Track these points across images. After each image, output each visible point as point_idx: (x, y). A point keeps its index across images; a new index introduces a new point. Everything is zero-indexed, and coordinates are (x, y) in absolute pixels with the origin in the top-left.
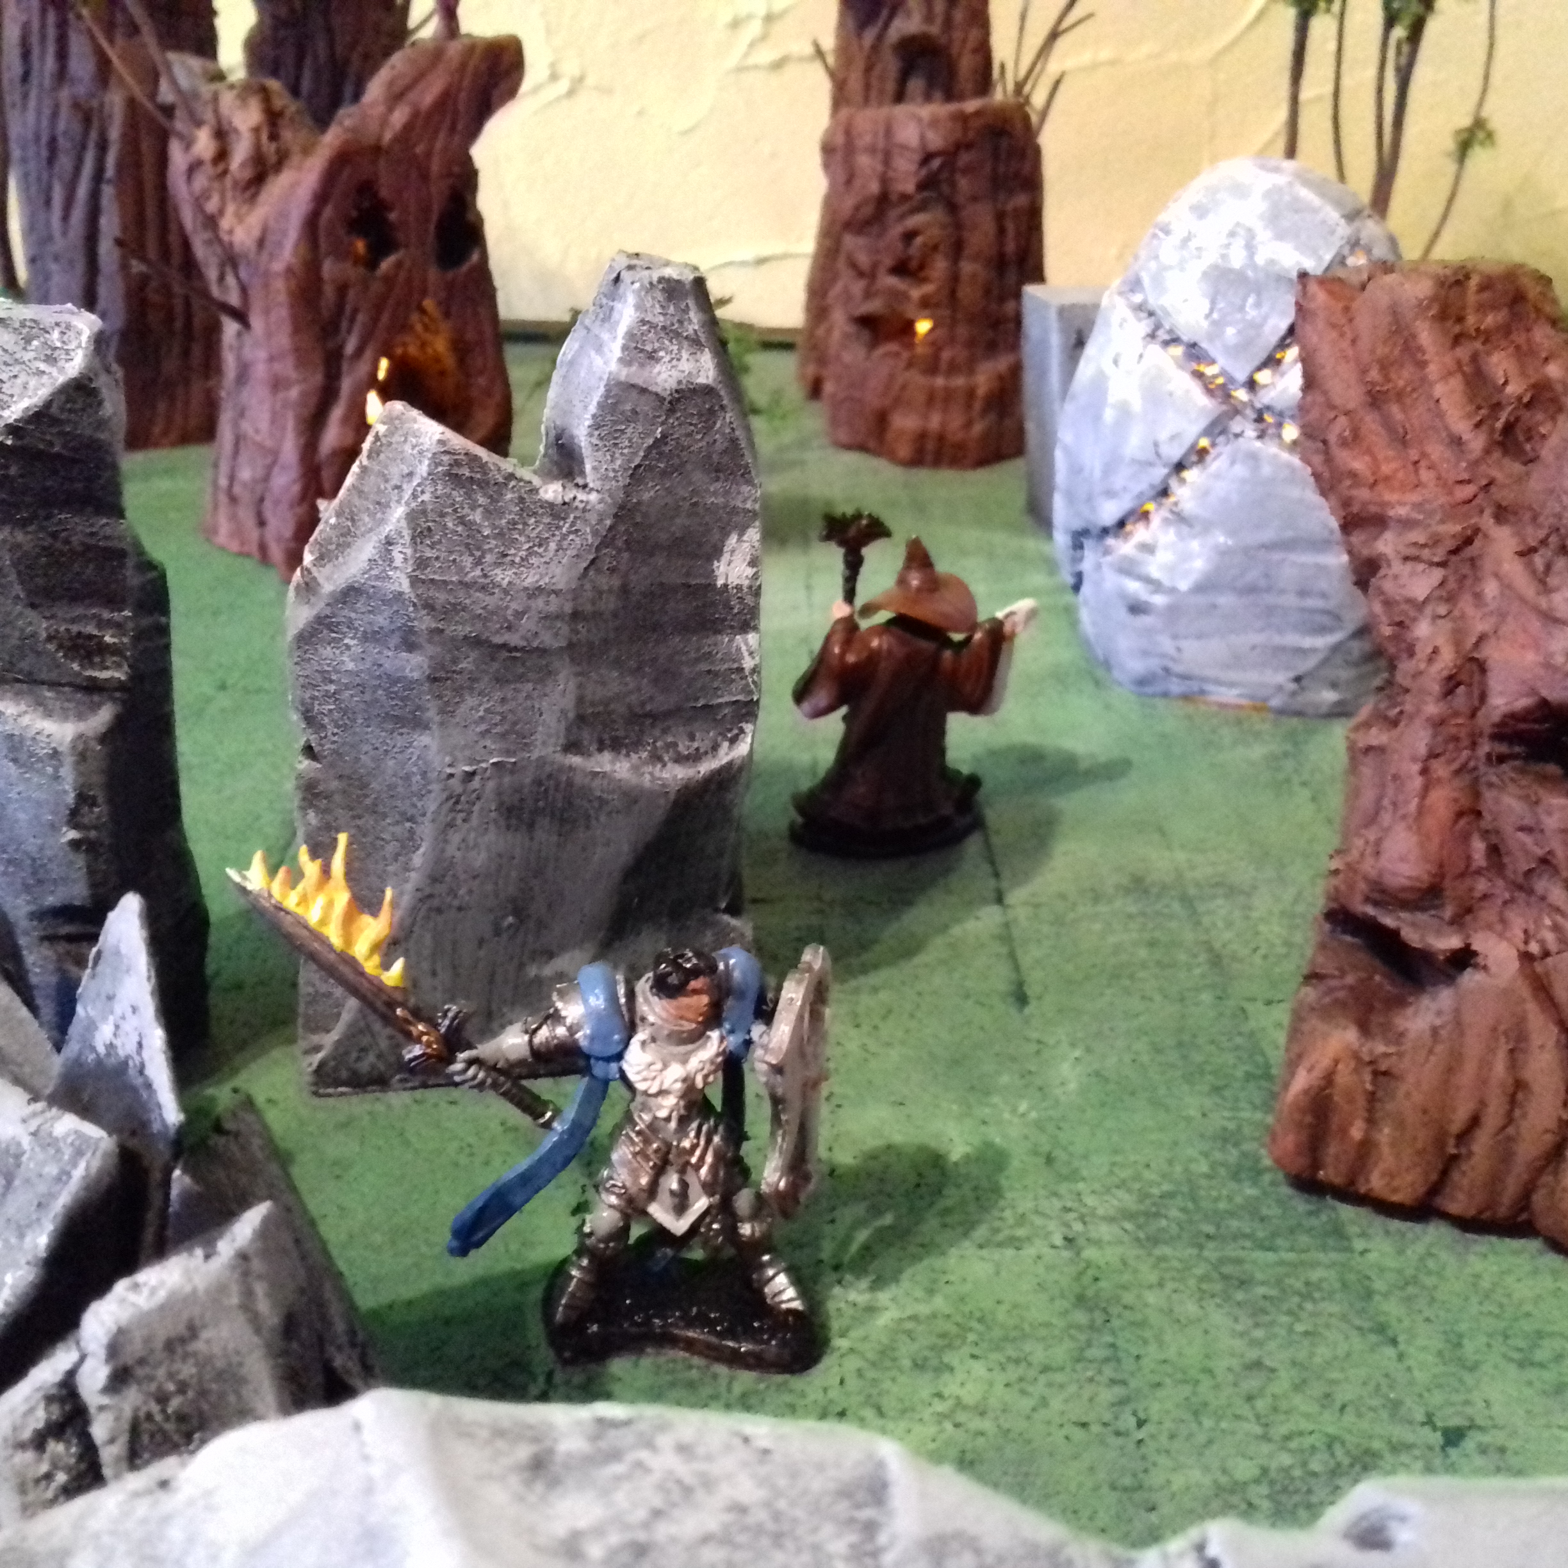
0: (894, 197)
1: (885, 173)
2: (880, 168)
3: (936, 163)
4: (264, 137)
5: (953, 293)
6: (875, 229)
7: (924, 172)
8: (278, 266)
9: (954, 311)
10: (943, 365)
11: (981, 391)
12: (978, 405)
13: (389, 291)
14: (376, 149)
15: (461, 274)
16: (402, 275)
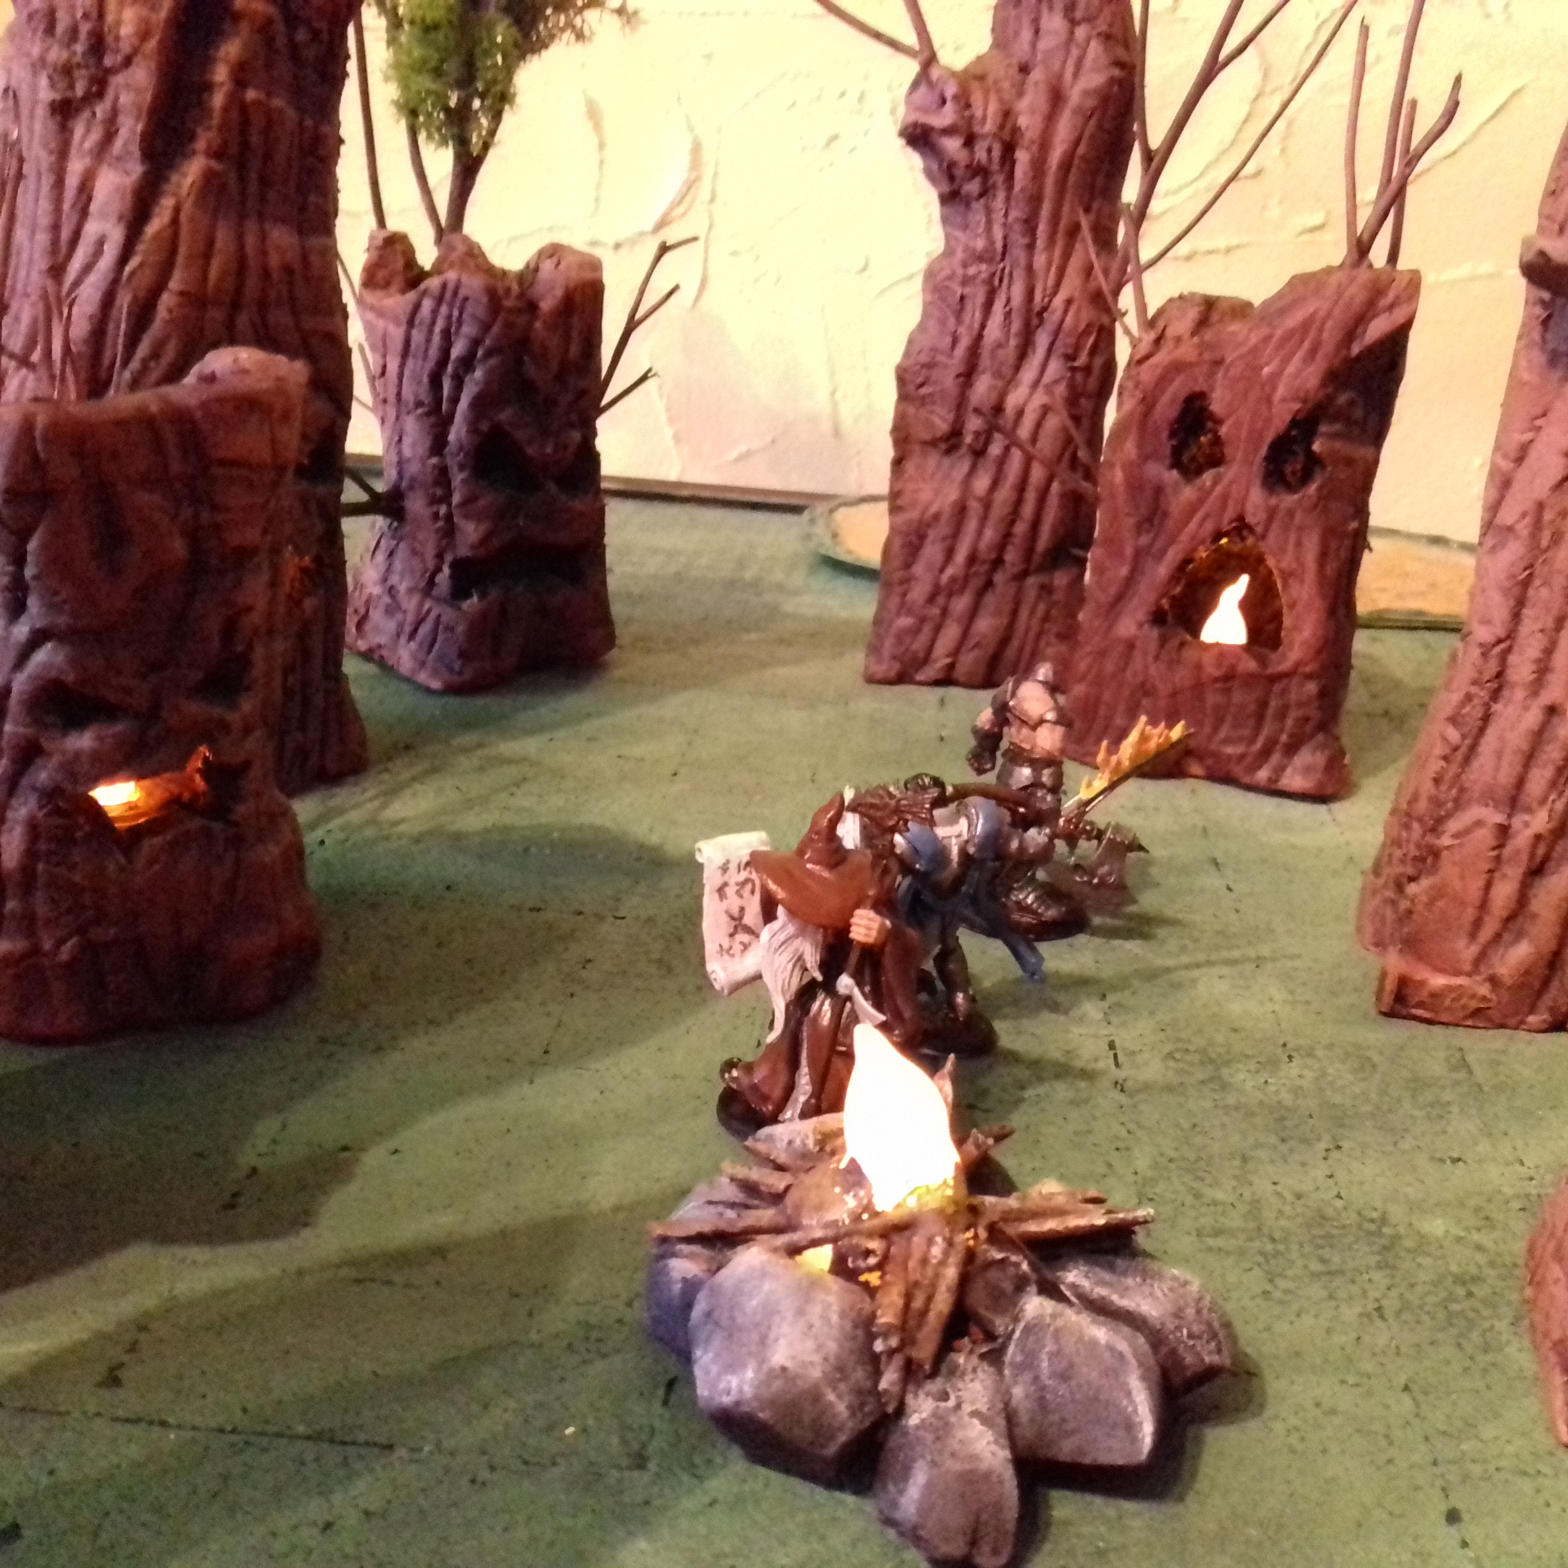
13: (1201, 501)
14: (1218, 363)
15: (1289, 500)
16: (1219, 489)
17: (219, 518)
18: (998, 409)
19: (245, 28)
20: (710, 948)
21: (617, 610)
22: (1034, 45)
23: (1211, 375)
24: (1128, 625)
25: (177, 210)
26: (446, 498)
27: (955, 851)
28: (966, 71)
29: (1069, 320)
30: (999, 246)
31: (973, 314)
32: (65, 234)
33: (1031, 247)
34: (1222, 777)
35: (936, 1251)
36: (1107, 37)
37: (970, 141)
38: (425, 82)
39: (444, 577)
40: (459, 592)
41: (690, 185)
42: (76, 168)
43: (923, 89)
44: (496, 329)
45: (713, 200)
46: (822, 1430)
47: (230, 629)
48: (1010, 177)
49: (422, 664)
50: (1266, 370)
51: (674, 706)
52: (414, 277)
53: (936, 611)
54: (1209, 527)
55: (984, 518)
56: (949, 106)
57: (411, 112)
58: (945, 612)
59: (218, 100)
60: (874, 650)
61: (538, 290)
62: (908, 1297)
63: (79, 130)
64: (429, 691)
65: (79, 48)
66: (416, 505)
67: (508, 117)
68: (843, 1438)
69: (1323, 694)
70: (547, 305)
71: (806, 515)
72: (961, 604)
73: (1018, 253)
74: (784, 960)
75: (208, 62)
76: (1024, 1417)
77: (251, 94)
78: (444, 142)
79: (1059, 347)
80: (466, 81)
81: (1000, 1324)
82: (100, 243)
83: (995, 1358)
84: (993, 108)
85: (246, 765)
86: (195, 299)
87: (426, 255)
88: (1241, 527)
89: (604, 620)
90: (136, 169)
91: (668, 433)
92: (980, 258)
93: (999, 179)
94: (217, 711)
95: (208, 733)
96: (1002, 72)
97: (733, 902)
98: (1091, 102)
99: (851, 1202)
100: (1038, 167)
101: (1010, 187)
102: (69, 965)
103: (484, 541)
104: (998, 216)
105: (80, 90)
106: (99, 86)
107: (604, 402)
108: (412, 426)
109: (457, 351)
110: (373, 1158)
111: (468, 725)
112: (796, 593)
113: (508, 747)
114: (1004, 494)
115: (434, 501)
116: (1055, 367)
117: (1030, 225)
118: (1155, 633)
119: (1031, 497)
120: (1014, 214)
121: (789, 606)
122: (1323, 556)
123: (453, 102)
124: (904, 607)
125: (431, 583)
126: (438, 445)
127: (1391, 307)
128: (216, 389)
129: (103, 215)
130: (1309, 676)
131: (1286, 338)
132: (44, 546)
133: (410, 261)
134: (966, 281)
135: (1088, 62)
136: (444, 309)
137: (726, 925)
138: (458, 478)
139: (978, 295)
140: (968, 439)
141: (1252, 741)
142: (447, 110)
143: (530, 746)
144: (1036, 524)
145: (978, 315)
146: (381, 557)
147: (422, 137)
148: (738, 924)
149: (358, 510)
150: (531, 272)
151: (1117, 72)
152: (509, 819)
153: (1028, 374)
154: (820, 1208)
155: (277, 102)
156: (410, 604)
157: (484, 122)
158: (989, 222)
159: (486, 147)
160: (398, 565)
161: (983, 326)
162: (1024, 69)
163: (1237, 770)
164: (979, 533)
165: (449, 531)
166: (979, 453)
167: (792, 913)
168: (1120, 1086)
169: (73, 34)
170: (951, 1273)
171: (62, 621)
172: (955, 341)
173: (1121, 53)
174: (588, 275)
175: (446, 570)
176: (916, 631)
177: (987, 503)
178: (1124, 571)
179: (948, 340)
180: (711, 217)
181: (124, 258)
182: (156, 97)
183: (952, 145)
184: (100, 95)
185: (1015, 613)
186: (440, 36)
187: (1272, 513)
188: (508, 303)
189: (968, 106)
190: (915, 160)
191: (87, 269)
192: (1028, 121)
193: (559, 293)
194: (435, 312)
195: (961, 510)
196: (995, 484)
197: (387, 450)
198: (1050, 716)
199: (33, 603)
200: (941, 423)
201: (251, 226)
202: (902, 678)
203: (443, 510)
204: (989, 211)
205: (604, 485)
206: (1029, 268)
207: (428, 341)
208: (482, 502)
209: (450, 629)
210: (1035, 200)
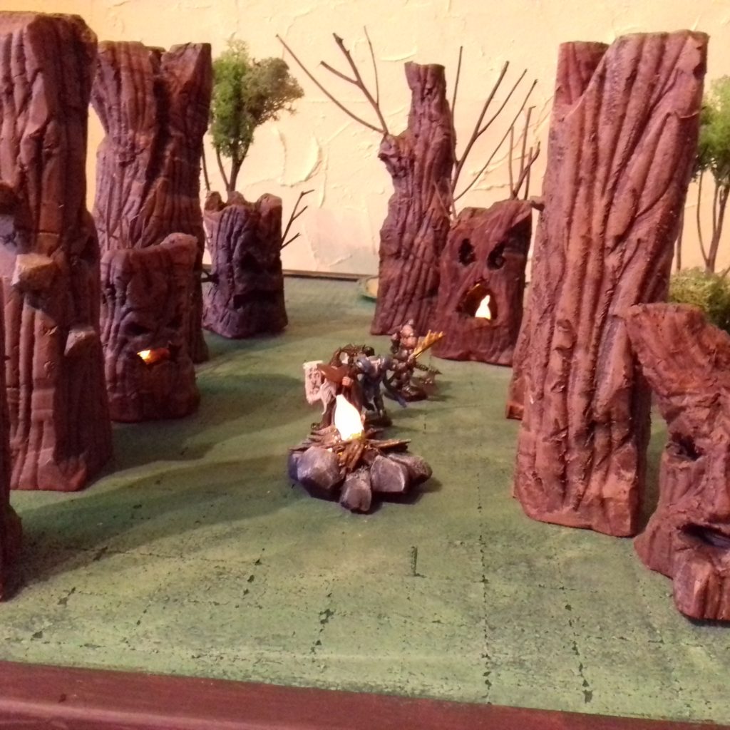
13: (469, 272)
14: (472, 230)
15: (496, 271)
16: (475, 268)
17: (176, 278)
18: (412, 244)
19: (174, 140)
20: (308, 392)
21: (289, 314)
22: (420, 128)
23: (470, 233)
24: (450, 312)
25: (155, 193)
26: (232, 276)
27: (376, 368)
28: (399, 136)
29: (433, 216)
30: (410, 192)
31: (403, 213)
32: (123, 200)
33: (420, 192)
34: (481, 360)
35: (356, 448)
36: (442, 126)
37: (400, 159)
38: (222, 137)
39: (232, 301)
40: (236, 306)
41: (319, 163)
42: (126, 181)
43: (385, 143)
44: (248, 223)
45: (327, 169)
46: (327, 482)
47: (177, 309)
48: (413, 171)
49: (225, 330)
50: (487, 232)
51: (307, 342)
52: (221, 206)
53: (393, 311)
54: (472, 281)
55: (408, 280)
56: (393, 149)
57: (217, 145)
58: (396, 311)
59: (167, 161)
60: (374, 324)
61: (261, 210)
62: (348, 456)
63: (127, 170)
64: (226, 338)
65: (128, 147)
66: (222, 278)
67: (251, 147)
68: (331, 485)
69: (510, 332)
70: (264, 214)
71: (358, 282)
72: (402, 308)
73: (417, 195)
74: (326, 393)
75: (164, 150)
76: (375, 482)
77: (176, 158)
78: (229, 156)
79: (431, 226)
80: (236, 135)
81: (370, 462)
82: (134, 202)
83: (369, 470)
84: (407, 149)
85: (180, 347)
86: (160, 218)
87: (225, 198)
88: (482, 280)
89: (284, 315)
90: (144, 182)
91: (312, 254)
92: (405, 196)
93: (409, 171)
94: (173, 331)
95: (172, 336)
96: (410, 137)
97: (313, 379)
98: (438, 147)
99: (336, 438)
100: (422, 167)
101: (413, 174)
102: (133, 401)
103: (245, 289)
104: (410, 182)
105: (128, 159)
106: (133, 158)
107: (284, 243)
108: (221, 253)
109: (236, 229)
110: (218, 446)
111: (239, 347)
112: (351, 308)
113: (254, 354)
114: (414, 272)
115: (229, 277)
116: (430, 231)
117: (420, 185)
118: (457, 314)
119: (423, 273)
120: (415, 182)
121: (349, 312)
122: (507, 289)
123: (232, 142)
124: (383, 310)
125: (227, 304)
126: (230, 259)
127: (523, 212)
128: (174, 245)
129: (135, 194)
130: (505, 327)
131: (493, 221)
132: (131, 287)
133: (220, 201)
134: (400, 204)
135: (436, 135)
136: (231, 217)
137: (311, 385)
138: (236, 269)
139: (404, 207)
140: (403, 254)
141: (489, 348)
142: (230, 145)
143: (260, 353)
144: (425, 281)
145: (405, 214)
146: (211, 296)
147: (221, 154)
148: (315, 386)
149: (205, 280)
150: (258, 204)
151: (445, 137)
152: (253, 373)
153: (421, 233)
154: (329, 440)
155: (183, 160)
156: (221, 311)
157: (243, 148)
158: (407, 185)
159: (243, 157)
160: (217, 297)
161: (406, 218)
162: (417, 136)
163: (485, 358)
164: (407, 285)
165: (233, 287)
166: (406, 258)
167: (328, 380)
168: (424, 433)
169: (126, 144)
170: (359, 452)
171: (135, 306)
172: (397, 223)
173: (447, 131)
174: (277, 205)
175: (232, 300)
176: (387, 317)
177: (409, 275)
178: (448, 295)
179: (395, 222)
180: (326, 175)
181: (141, 206)
182: (150, 162)
183: (394, 160)
184: (133, 161)
185: (419, 311)
186: (228, 120)
187: (491, 275)
188: (252, 214)
189: (399, 148)
190: (383, 165)
191: (129, 210)
192: (418, 153)
193: (268, 210)
194: (228, 217)
195: (401, 278)
196: (412, 268)
197: (213, 262)
198: (412, 334)
199: (128, 302)
200: (394, 249)
201: (176, 196)
202: (383, 333)
203: (231, 280)
204: (407, 181)
205: (284, 273)
206: (420, 199)
207: (226, 227)
208: (243, 278)
209: (234, 318)
210: (421, 178)
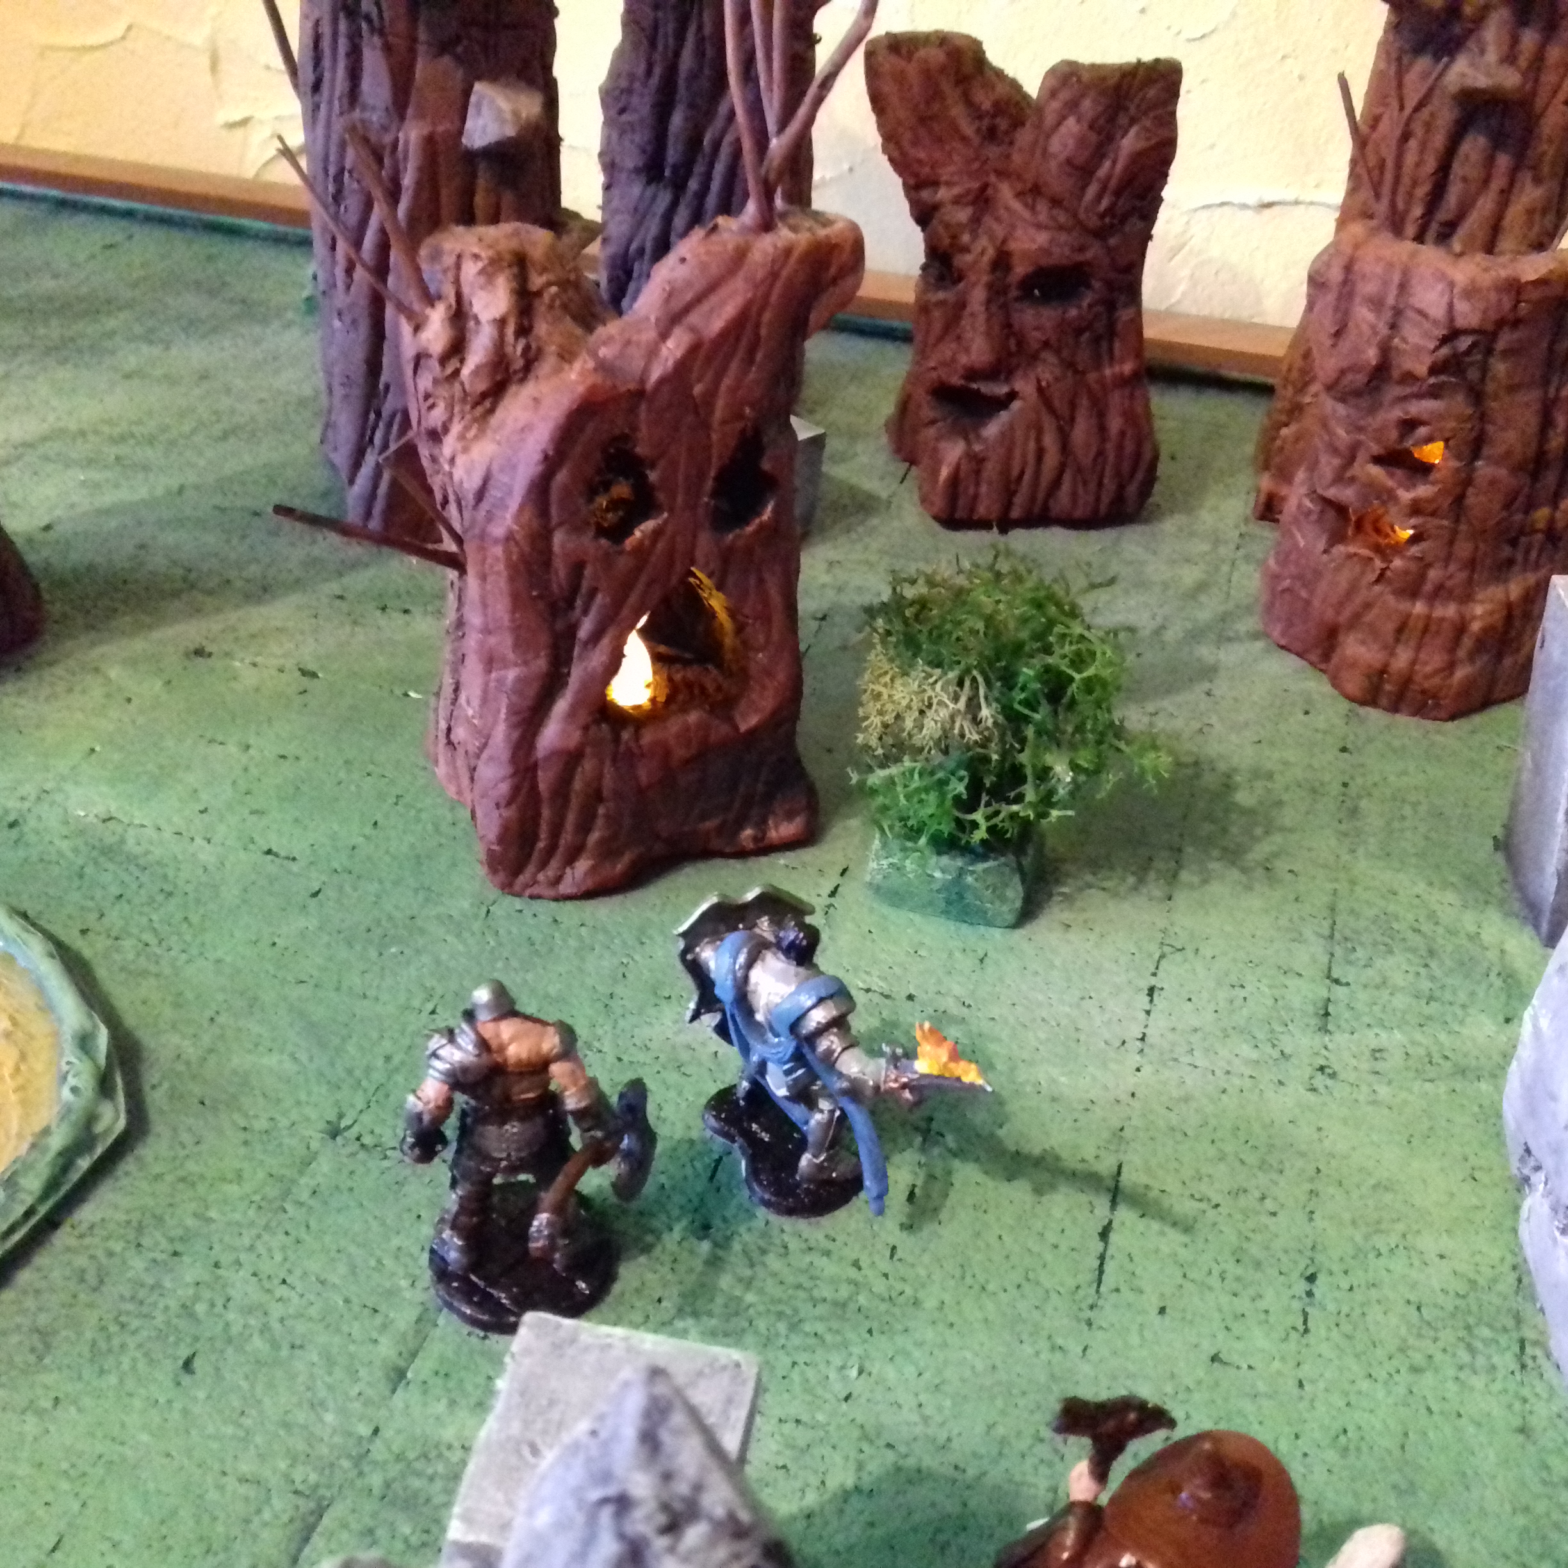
0: (1396, 374)
1: (1390, 338)
2: (1384, 331)
3: (1464, 343)
4: (510, 330)
5: (1460, 499)
6: (1364, 402)
7: (1445, 351)
8: (498, 530)
9: (1457, 521)
10: (1428, 587)
11: (1476, 626)
12: (1467, 642)
13: (641, 565)
14: (638, 393)
15: (744, 536)
23: (632, 410)
50: (698, 390)
163: (718, 842)
187: (726, 556)
